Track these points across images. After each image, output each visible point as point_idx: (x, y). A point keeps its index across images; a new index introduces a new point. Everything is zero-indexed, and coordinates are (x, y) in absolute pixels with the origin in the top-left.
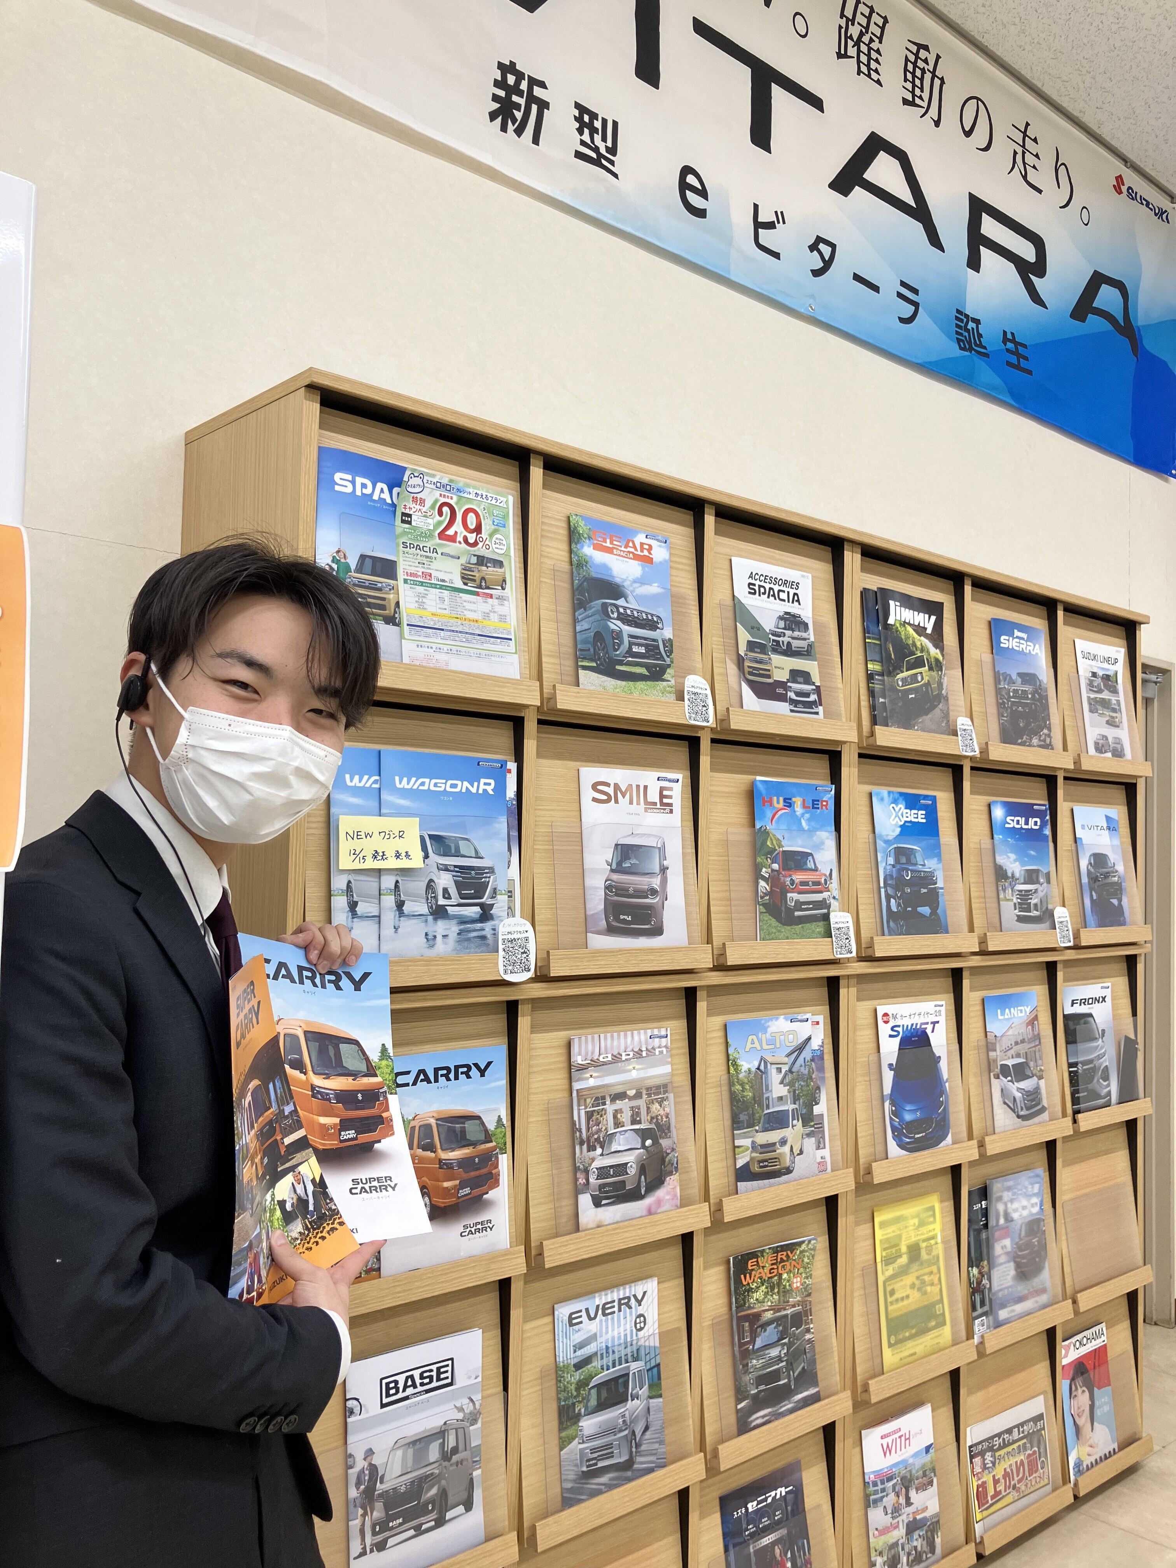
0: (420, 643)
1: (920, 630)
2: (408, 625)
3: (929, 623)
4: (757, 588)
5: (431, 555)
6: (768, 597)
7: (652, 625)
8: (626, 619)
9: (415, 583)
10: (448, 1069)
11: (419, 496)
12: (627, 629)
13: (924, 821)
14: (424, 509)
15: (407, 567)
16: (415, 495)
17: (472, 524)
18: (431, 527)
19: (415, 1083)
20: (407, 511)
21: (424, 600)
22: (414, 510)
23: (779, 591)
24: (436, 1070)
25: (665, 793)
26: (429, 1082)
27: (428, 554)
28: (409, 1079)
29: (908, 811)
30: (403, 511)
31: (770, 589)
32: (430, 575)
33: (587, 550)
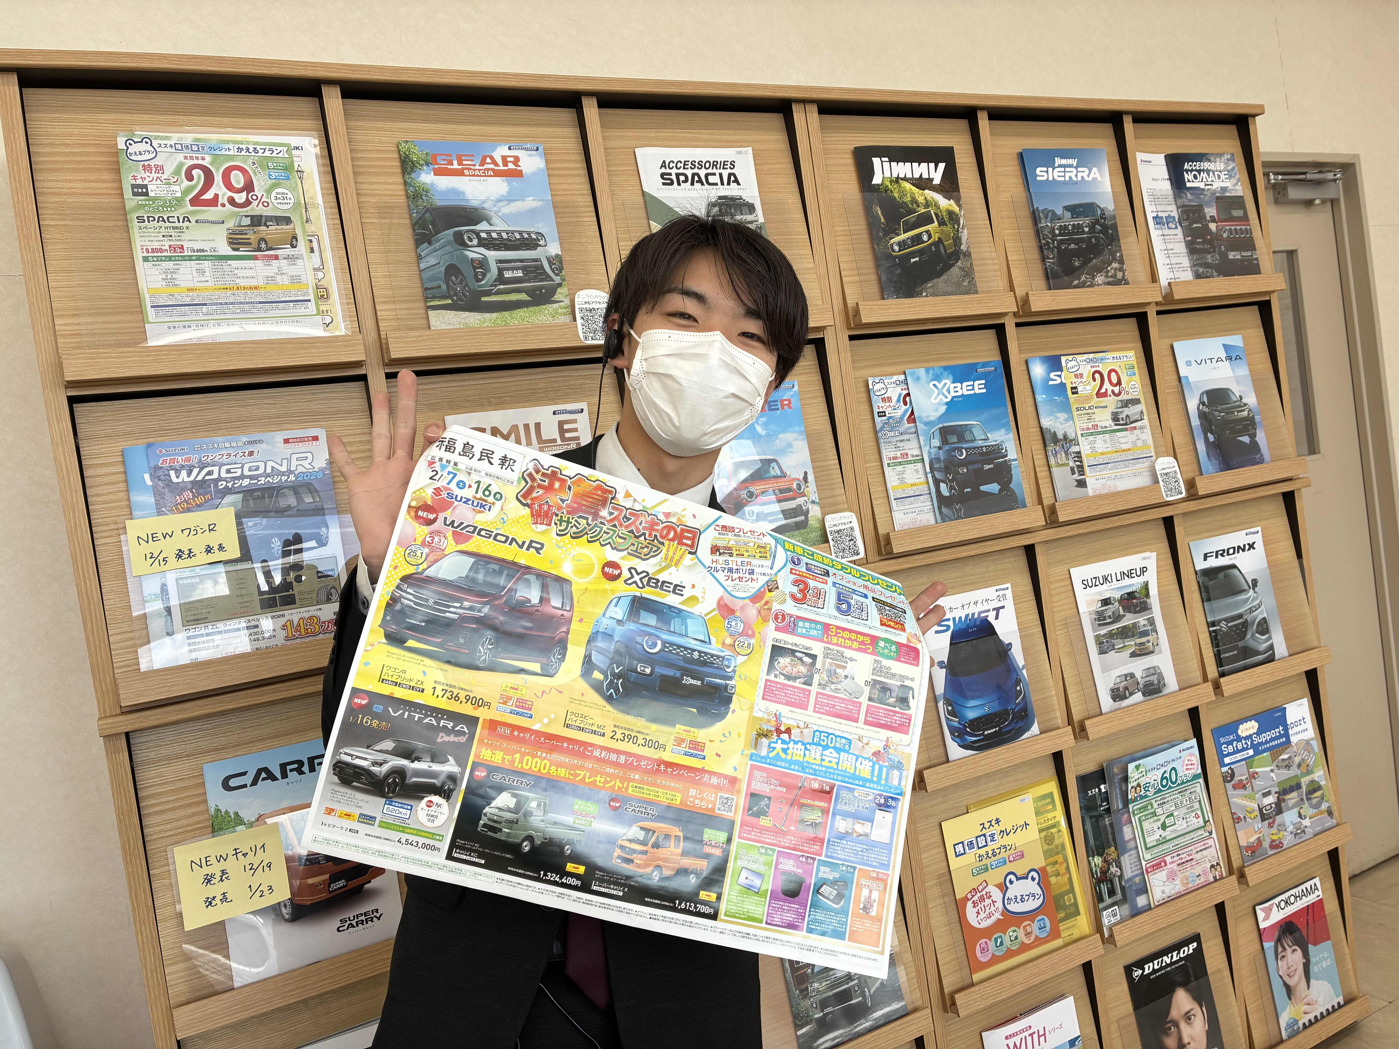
0: (171, 325)
1: (923, 183)
2: (152, 307)
3: (936, 173)
4: (674, 177)
5: (181, 224)
6: (692, 184)
7: (530, 243)
8: (489, 243)
9: (160, 259)
10: (301, 763)
11: (152, 163)
12: (493, 255)
13: (984, 391)
14: (164, 176)
15: (147, 243)
16: (146, 163)
17: (238, 180)
18: (179, 194)
19: (254, 783)
20: (139, 182)
21: (174, 276)
22: (148, 179)
23: (707, 176)
24: (283, 767)
25: (566, 427)
26: (274, 778)
27: (177, 224)
28: (248, 779)
29: (959, 385)
30: (133, 182)
31: (693, 175)
32: (182, 247)
33: (426, 177)
